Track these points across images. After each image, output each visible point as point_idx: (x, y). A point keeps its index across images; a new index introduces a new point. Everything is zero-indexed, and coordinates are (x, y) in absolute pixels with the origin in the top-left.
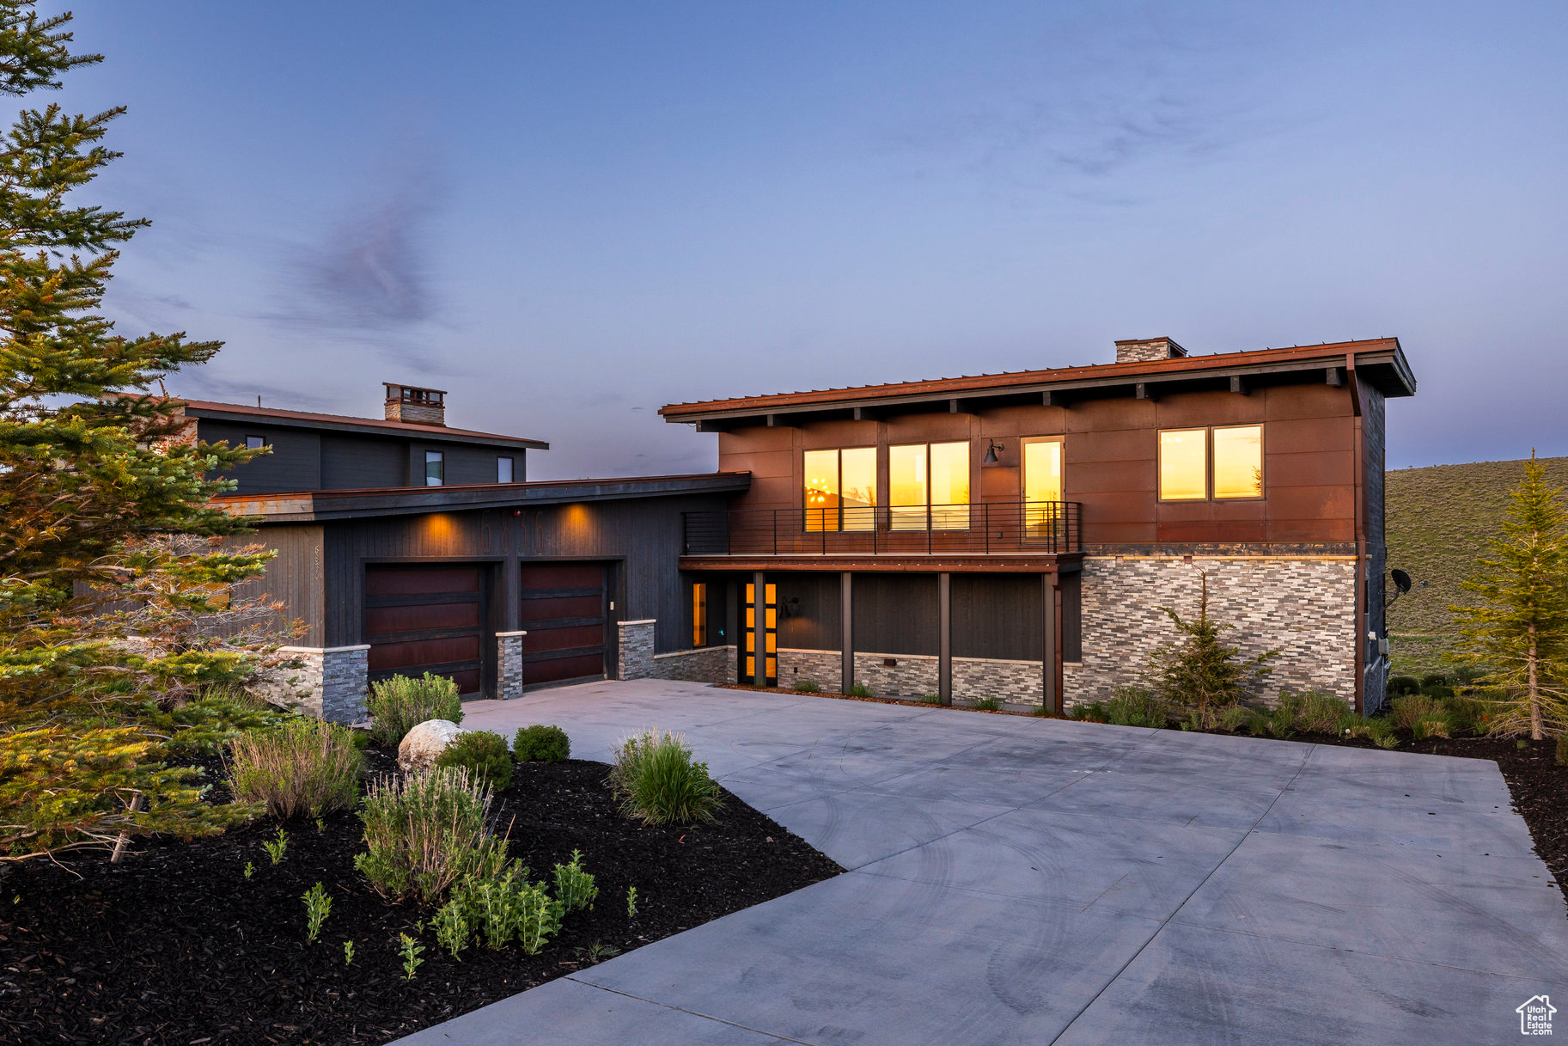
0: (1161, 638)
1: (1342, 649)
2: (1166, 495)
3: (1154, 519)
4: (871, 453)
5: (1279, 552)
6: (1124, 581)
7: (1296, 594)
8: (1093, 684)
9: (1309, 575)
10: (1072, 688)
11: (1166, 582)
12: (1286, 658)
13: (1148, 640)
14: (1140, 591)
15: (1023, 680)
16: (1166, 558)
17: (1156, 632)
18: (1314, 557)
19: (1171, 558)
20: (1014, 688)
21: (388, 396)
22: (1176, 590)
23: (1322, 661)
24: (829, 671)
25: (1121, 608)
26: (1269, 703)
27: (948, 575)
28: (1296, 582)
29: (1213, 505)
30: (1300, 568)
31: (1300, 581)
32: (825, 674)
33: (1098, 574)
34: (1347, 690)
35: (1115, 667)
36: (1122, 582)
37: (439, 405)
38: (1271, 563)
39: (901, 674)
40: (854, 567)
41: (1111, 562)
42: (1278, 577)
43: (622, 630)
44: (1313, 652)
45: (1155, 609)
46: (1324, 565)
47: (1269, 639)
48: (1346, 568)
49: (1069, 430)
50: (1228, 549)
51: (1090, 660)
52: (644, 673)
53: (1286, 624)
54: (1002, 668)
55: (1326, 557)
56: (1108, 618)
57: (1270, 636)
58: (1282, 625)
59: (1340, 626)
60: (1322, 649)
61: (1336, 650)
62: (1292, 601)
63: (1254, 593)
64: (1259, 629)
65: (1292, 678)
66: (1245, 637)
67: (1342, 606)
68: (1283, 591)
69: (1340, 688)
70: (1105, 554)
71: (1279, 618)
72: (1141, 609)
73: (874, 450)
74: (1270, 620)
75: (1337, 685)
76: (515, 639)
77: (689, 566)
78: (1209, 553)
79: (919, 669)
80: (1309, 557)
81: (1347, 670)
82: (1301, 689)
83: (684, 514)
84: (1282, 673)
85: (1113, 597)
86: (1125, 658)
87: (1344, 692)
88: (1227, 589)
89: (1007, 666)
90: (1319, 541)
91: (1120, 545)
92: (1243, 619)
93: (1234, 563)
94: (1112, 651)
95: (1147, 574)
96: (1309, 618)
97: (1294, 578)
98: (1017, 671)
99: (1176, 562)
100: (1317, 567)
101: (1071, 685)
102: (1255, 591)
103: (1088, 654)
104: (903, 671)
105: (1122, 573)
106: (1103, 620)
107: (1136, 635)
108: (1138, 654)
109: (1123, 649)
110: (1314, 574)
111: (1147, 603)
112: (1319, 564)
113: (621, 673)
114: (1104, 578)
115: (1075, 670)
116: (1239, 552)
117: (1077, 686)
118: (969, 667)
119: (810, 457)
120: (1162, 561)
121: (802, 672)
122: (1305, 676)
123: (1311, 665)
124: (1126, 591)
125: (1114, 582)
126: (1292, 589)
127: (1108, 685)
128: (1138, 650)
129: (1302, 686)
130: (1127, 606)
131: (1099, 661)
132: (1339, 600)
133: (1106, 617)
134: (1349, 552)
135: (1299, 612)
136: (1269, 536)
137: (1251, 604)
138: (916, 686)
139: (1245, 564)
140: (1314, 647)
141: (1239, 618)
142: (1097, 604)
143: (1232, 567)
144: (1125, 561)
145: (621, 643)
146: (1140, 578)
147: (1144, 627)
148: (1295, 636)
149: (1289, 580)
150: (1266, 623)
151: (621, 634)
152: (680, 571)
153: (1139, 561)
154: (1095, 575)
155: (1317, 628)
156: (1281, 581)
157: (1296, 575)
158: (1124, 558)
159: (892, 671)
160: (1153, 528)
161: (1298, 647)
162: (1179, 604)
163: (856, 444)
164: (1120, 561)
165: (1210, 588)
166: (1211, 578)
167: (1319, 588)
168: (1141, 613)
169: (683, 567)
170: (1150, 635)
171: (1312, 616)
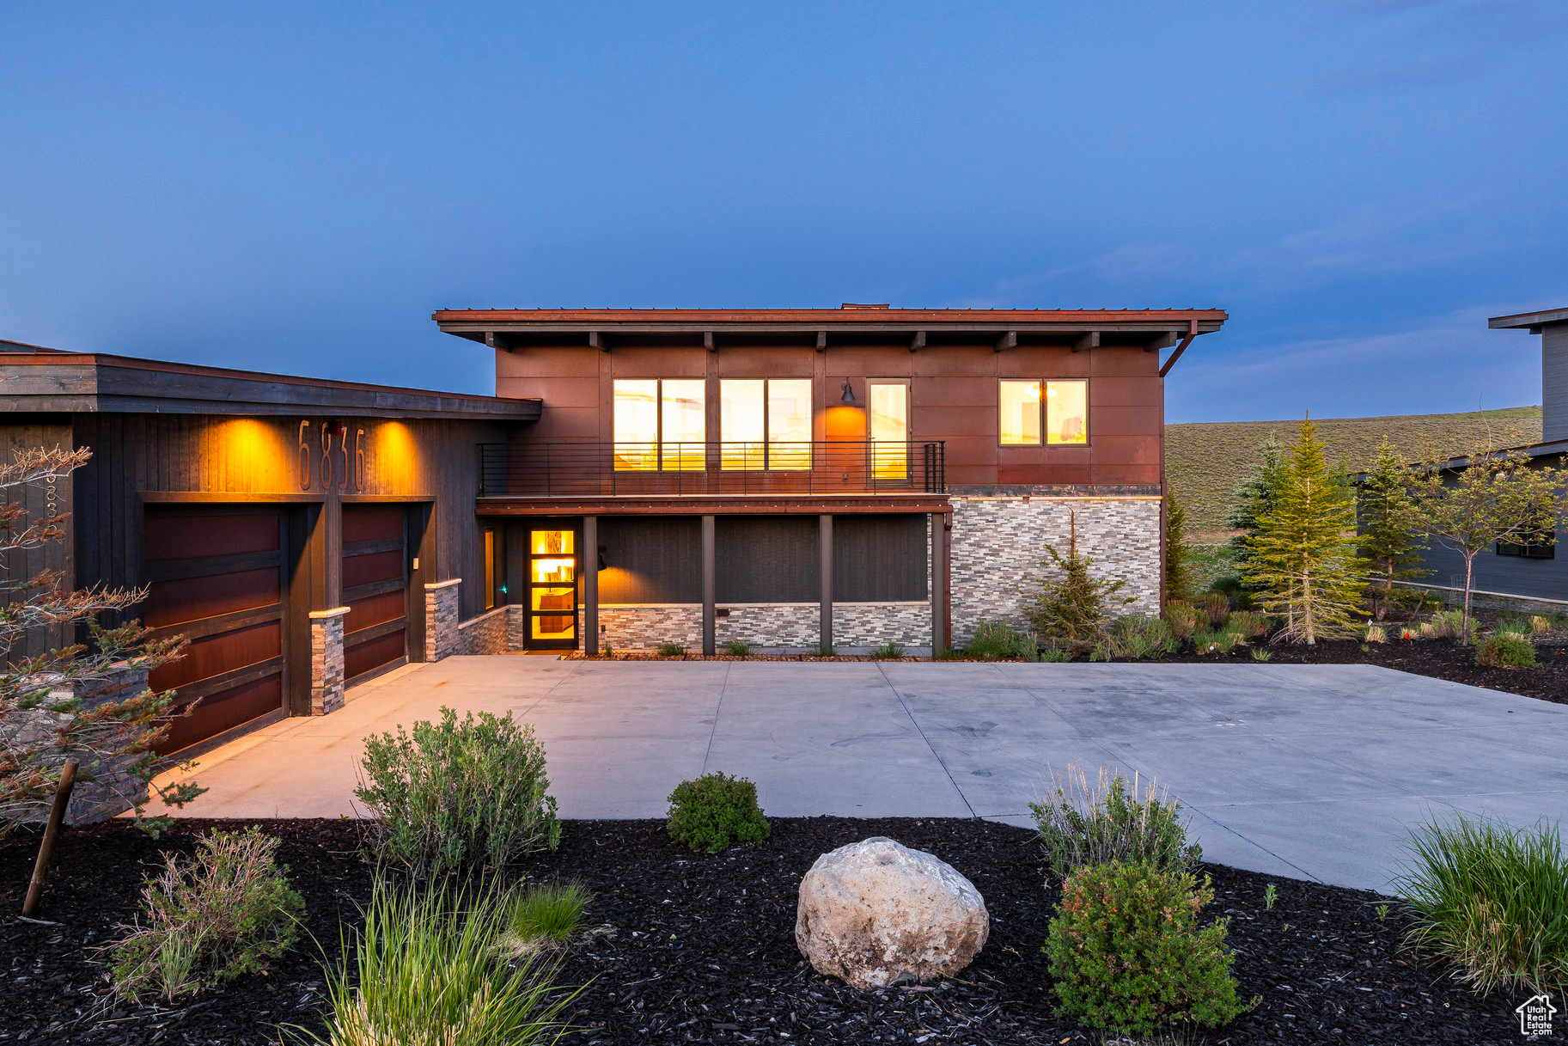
0: (1001, 574)
1: (1151, 576)
2: (1005, 440)
3: (995, 462)
4: (698, 386)
5: (1102, 493)
7: (1115, 530)
9: (1125, 513)
10: (918, 626)
11: (1007, 522)
14: (982, 530)
15: (869, 622)
16: (1007, 498)
17: (997, 569)
18: (1129, 498)
19: (1013, 498)
20: (860, 630)
22: (1014, 528)
24: (647, 626)
25: (965, 546)
27: (831, 517)
28: (1115, 519)
29: (1047, 450)
30: (1118, 507)
31: (1118, 519)
32: (642, 631)
34: (1153, 611)
35: (960, 603)
36: (967, 522)
38: (1095, 502)
39: (734, 625)
40: (721, 509)
42: (1101, 515)
43: (432, 595)
44: (1128, 579)
45: (997, 546)
46: (1136, 504)
47: (1094, 570)
48: (1153, 507)
49: (916, 374)
50: (1061, 491)
52: (450, 650)
53: (1107, 557)
54: (851, 611)
55: (1138, 498)
57: (1094, 567)
58: (1104, 557)
59: (1149, 557)
60: (1134, 577)
61: (1146, 577)
62: (1111, 536)
67: (1150, 539)
68: (1104, 527)
69: (1149, 610)
71: (1101, 552)
72: (983, 547)
73: (702, 382)
74: (1094, 554)
75: (1147, 608)
76: (336, 620)
77: (489, 510)
78: (1044, 494)
79: (755, 618)
80: (1126, 498)
81: (1154, 594)
82: (1119, 613)
83: (481, 444)
85: (958, 536)
86: (969, 594)
87: (1152, 613)
89: (856, 609)
90: (1132, 483)
91: (964, 487)
93: (1065, 503)
94: (956, 588)
95: (989, 514)
96: (1125, 550)
97: (1113, 516)
98: (863, 612)
99: (1016, 503)
100: (1131, 506)
101: (919, 623)
104: (738, 621)
105: (967, 514)
107: (979, 572)
108: (985, 589)
109: (967, 586)
110: (1128, 512)
111: (988, 541)
112: (1133, 503)
113: (428, 653)
115: (922, 608)
116: (1069, 494)
117: (924, 624)
118: (811, 612)
119: (620, 386)
120: (1003, 502)
121: (611, 631)
123: (1129, 591)
124: (970, 530)
125: (959, 522)
126: (1111, 526)
128: (984, 585)
129: (1121, 610)
130: (971, 545)
132: (1148, 534)
134: (1155, 493)
135: (1117, 545)
136: (1094, 479)
137: (1078, 539)
138: (752, 636)
139: (1074, 504)
140: (1128, 575)
143: (1064, 507)
144: (971, 502)
145: (430, 612)
146: (983, 518)
147: (987, 564)
148: (1113, 566)
149: (1109, 518)
150: (1091, 556)
151: (427, 600)
152: (477, 516)
153: (982, 502)
155: (1132, 559)
156: (1103, 518)
157: (1114, 513)
158: (970, 499)
159: (728, 622)
160: (994, 472)
161: (1116, 576)
162: (1016, 541)
163: (681, 374)
164: (965, 502)
165: (1045, 526)
166: (1045, 517)
167: (1133, 524)
168: (984, 551)
169: (481, 511)
170: (991, 571)
171: (1128, 549)
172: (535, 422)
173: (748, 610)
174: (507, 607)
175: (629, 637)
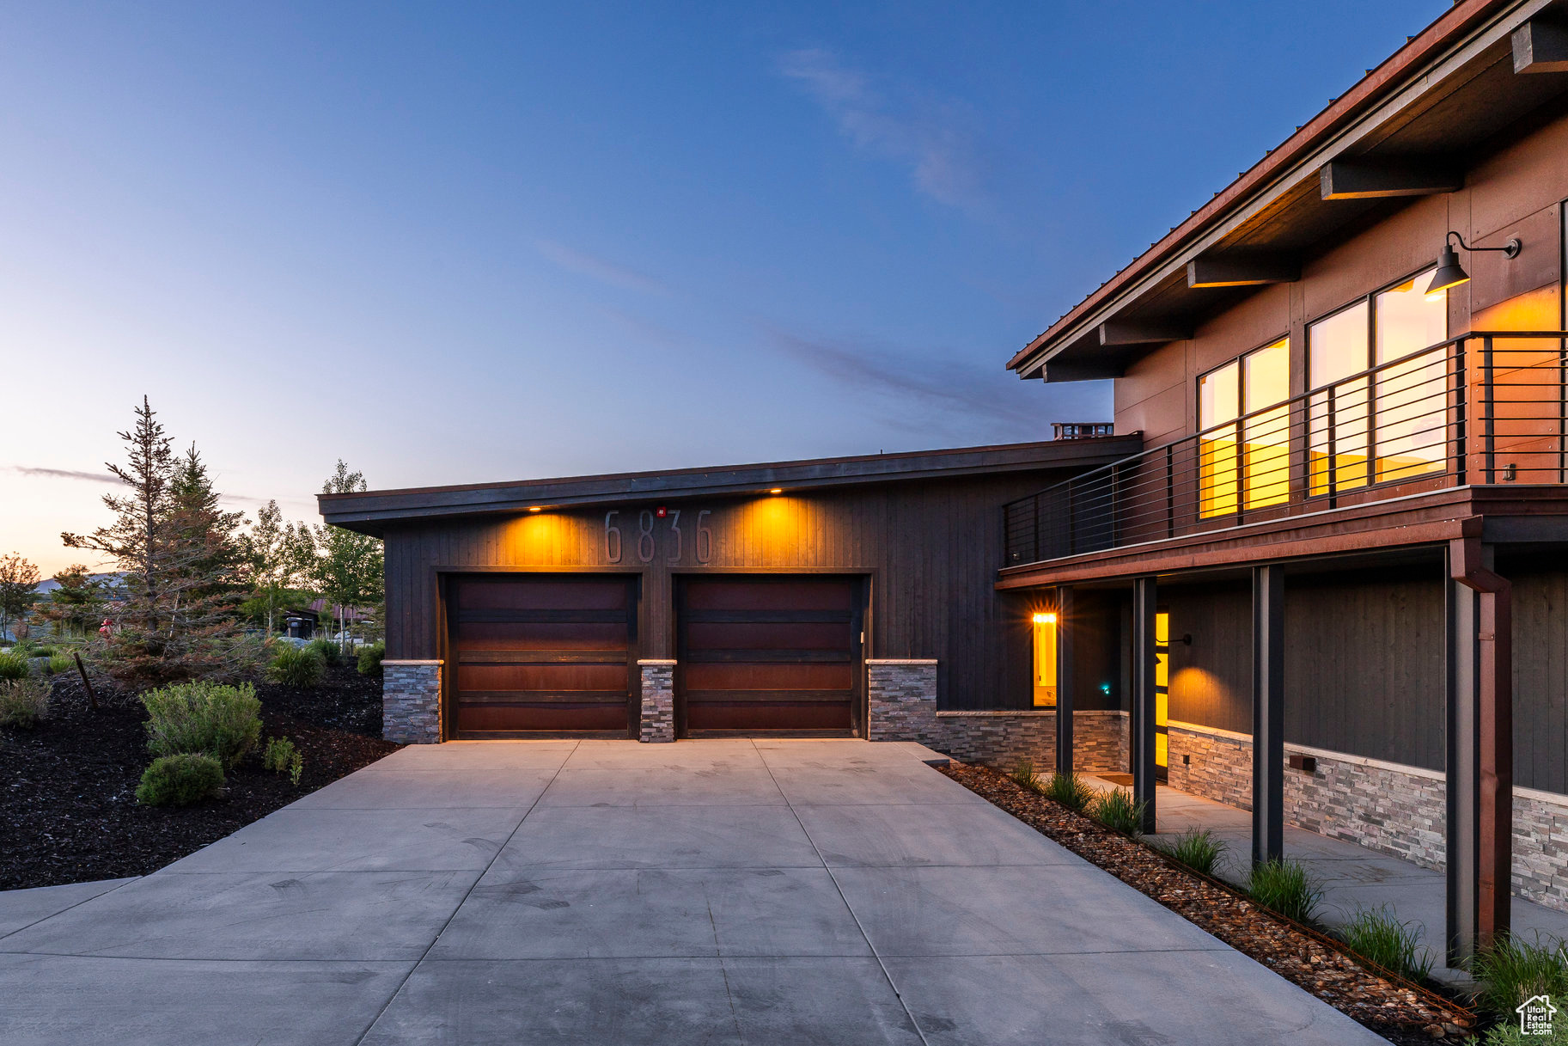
27: (1268, 570)
39: (1322, 790)
43: (873, 671)
76: (661, 670)
79: (1352, 785)
83: (1006, 508)
104: (1327, 786)
113: (873, 730)
121: (1194, 764)
145: (872, 689)
151: (869, 677)
159: (1309, 781)
173: (1342, 765)
174: (1115, 712)
175: (1207, 777)
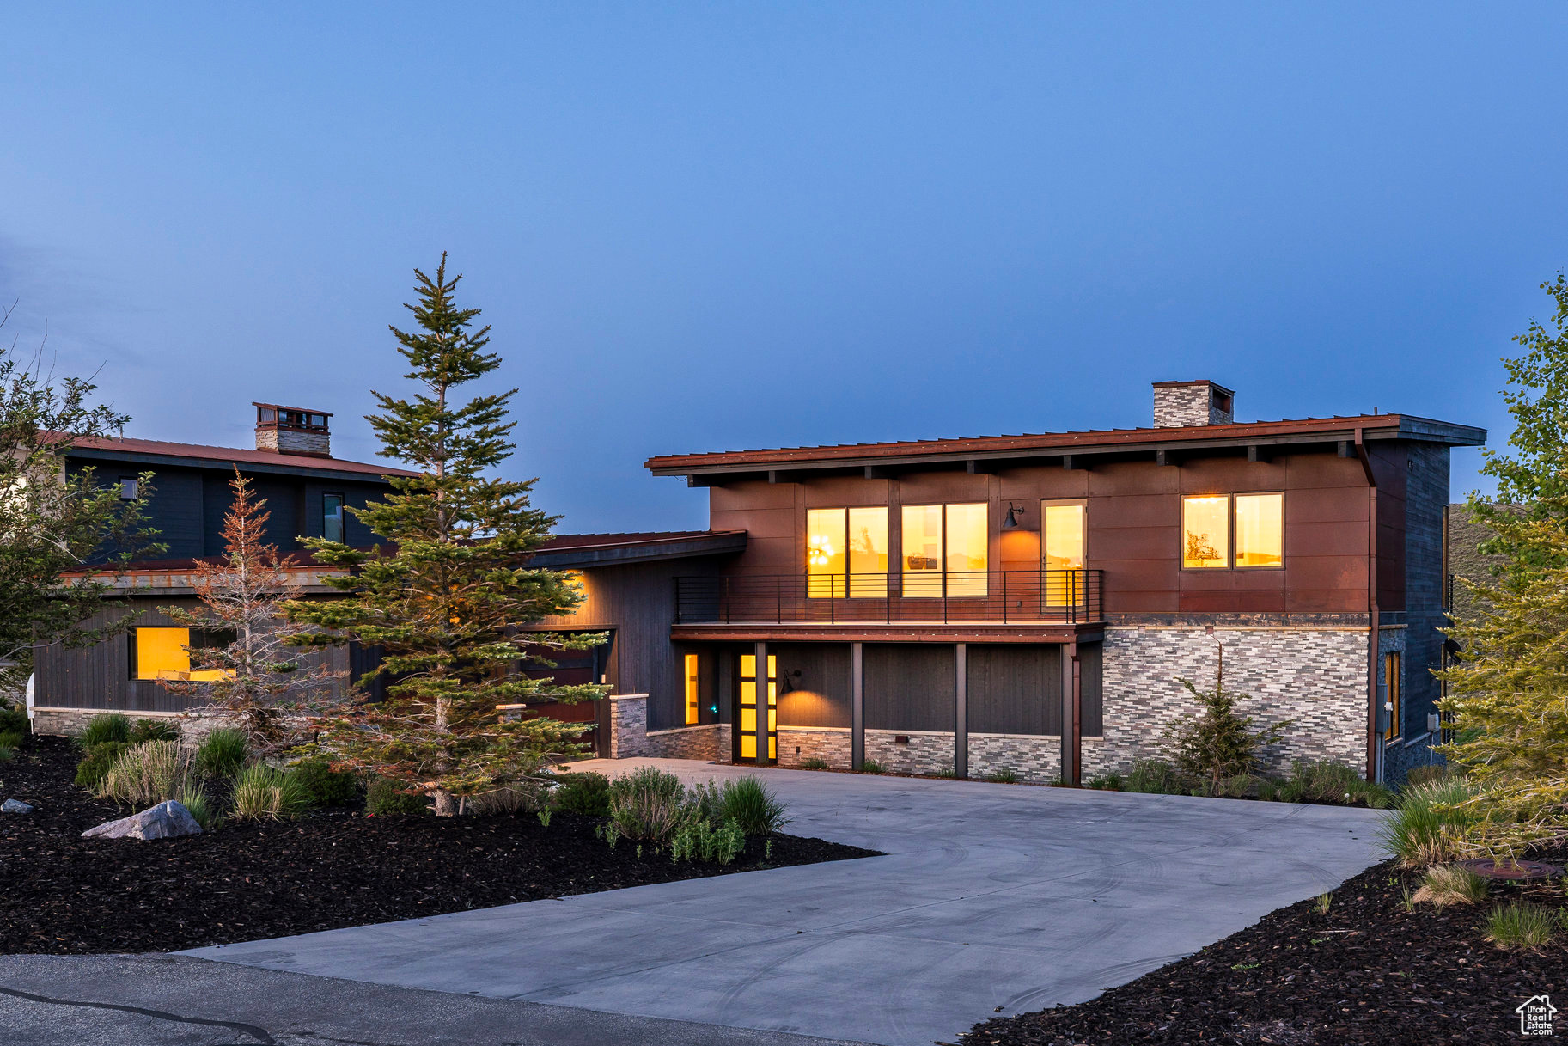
0: (1182, 711)
1: (1355, 719)
2: (1187, 564)
3: (1176, 588)
4: (882, 513)
5: (1298, 622)
6: (1146, 652)
7: (1313, 664)
8: (1114, 758)
9: (1326, 645)
10: (1092, 763)
11: (1188, 653)
12: (1302, 729)
13: (1169, 713)
14: (1162, 662)
15: (1042, 756)
16: (1188, 628)
17: (1177, 704)
18: (1330, 628)
19: (1193, 628)
20: (1033, 764)
21: (260, 420)
22: (1197, 661)
23: (1337, 731)
24: (835, 750)
25: (1143, 679)
26: (1286, 774)
27: (964, 645)
28: (1313, 652)
29: (1235, 574)
30: (1317, 638)
31: (1317, 651)
32: (831, 754)
33: (1120, 644)
34: (1359, 760)
35: (1136, 741)
36: (1144, 653)
37: (323, 431)
38: (1290, 633)
39: (913, 752)
40: (865, 637)
41: (1133, 631)
42: (1297, 647)
43: (615, 704)
44: (1328, 722)
45: (1177, 680)
46: (1340, 636)
47: (1287, 710)
48: (1361, 639)
49: (1092, 493)
50: (1249, 619)
51: (1111, 733)
52: (636, 752)
53: (1304, 695)
54: (1021, 744)
55: (1342, 628)
56: (1130, 690)
57: (1288, 707)
58: (1299, 695)
59: (1354, 696)
60: (1336, 719)
61: (1350, 720)
62: (1309, 672)
63: (1273, 664)
64: (1278, 701)
65: (1308, 748)
66: (1264, 708)
67: (1355, 676)
68: (1301, 662)
69: (1353, 758)
70: (1127, 623)
71: (1296, 689)
72: (1163, 680)
73: (885, 510)
74: (1288, 691)
75: (1350, 755)
76: (515, 712)
77: (681, 636)
78: (1230, 623)
79: (933, 747)
80: (1325, 628)
81: (1359, 739)
82: (1317, 760)
83: (676, 579)
84: (1299, 744)
85: (1135, 668)
86: (1146, 731)
87: (1357, 762)
88: (1247, 659)
89: (1026, 742)
90: (1335, 611)
91: (1142, 614)
92: (1263, 690)
93: (1254, 633)
94: (1133, 724)
95: (1169, 644)
96: (1325, 688)
97: (1311, 648)
98: (1037, 746)
99: (1197, 633)
100: (1333, 638)
101: (1092, 760)
102: (1274, 661)
103: (1109, 728)
104: (916, 749)
105: (1144, 644)
106: (1125, 692)
107: (1157, 708)
108: (1160, 727)
109: (1145, 723)
110: (1330, 644)
111: (1168, 674)
112: (1335, 634)
113: (614, 751)
114: (1126, 649)
115: (1096, 744)
116: (1259, 623)
117: (1098, 761)
118: (986, 743)
119: (813, 515)
120: (1184, 631)
121: (805, 752)
122: (1320, 747)
123: (1326, 735)
124: (1148, 662)
125: (1136, 653)
126: (1309, 660)
127: (1129, 759)
128: (1160, 722)
129: (1318, 756)
130: (1149, 678)
131: (1120, 735)
132: (1353, 670)
133: (1127, 689)
134: (1362, 622)
135: (1315, 682)
136: (1288, 606)
137: (1270, 675)
138: (929, 764)
139: (1264, 634)
140: (1329, 718)
141: (1258, 689)
142: (1119, 676)
143: (1253, 638)
144: (1147, 631)
145: (614, 718)
146: (1162, 649)
147: (1166, 699)
148: (1311, 706)
149: (1307, 651)
150: (1284, 694)
151: (612, 709)
152: (673, 641)
153: (1161, 631)
154: (1117, 645)
155: (1332, 698)
156: (1299, 651)
157: (1313, 646)
158: (1147, 628)
159: (904, 749)
160: (1175, 598)
161: (1314, 718)
162: (1200, 675)
163: (865, 503)
164: (1142, 631)
165: (1231, 658)
166: (1232, 649)
167: (1335, 658)
168: (1163, 685)
169: (675, 637)
170: (1171, 708)
171: (1328, 687)
172: (744, 551)
173: (926, 737)
174: (717, 725)
175: (819, 758)
